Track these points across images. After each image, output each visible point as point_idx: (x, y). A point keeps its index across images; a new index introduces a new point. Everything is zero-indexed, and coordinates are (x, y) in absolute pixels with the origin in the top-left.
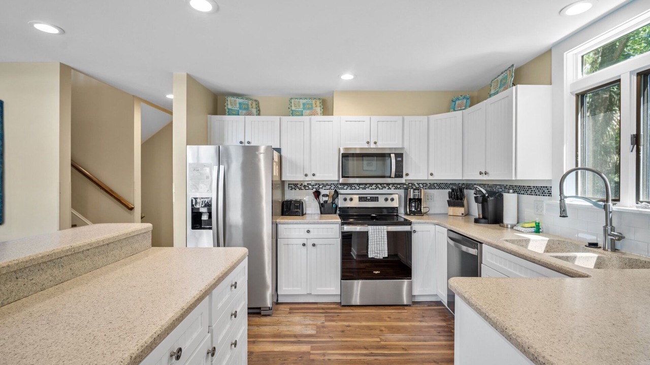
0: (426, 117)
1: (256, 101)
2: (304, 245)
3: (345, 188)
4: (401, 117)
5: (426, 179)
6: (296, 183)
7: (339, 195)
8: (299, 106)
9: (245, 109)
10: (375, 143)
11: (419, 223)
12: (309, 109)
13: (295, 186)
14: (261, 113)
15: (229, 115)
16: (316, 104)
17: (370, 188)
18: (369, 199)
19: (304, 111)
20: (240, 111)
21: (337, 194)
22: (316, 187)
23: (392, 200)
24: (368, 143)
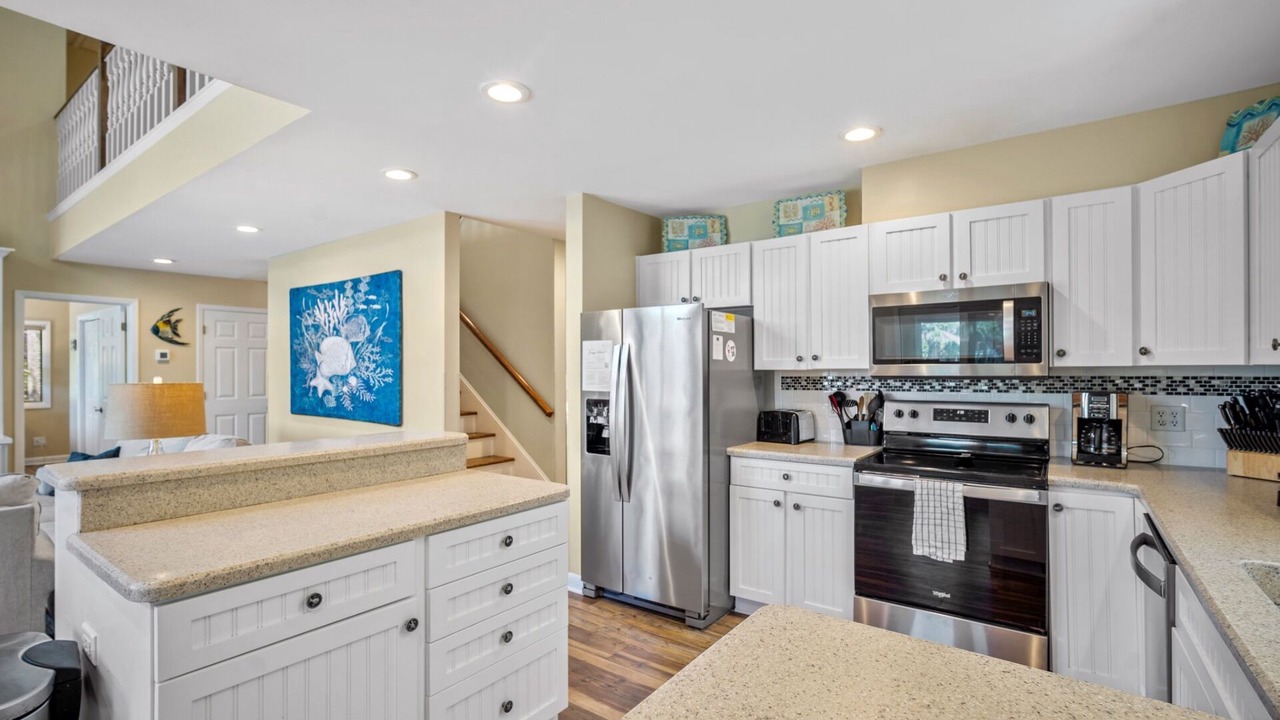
0: (1127, 190)
1: (720, 217)
2: (777, 504)
3: (906, 387)
4: (1040, 202)
5: (1131, 364)
6: (797, 375)
7: (886, 404)
8: (795, 214)
9: (700, 236)
10: (963, 277)
11: (1073, 486)
12: (816, 216)
13: (793, 382)
14: (732, 238)
15: (669, 251)
16: (831, 204)
17: (972, 387)
18: (960, 416)
19: (804, 225)
20: (690, 241)
21: (880, 400)
22: (839, 383)
23: (1030, 419)
24: (943, 278)
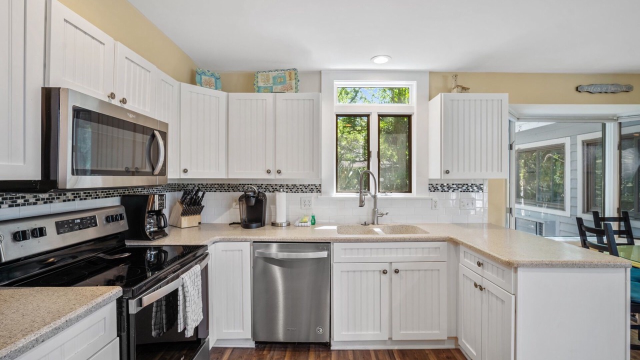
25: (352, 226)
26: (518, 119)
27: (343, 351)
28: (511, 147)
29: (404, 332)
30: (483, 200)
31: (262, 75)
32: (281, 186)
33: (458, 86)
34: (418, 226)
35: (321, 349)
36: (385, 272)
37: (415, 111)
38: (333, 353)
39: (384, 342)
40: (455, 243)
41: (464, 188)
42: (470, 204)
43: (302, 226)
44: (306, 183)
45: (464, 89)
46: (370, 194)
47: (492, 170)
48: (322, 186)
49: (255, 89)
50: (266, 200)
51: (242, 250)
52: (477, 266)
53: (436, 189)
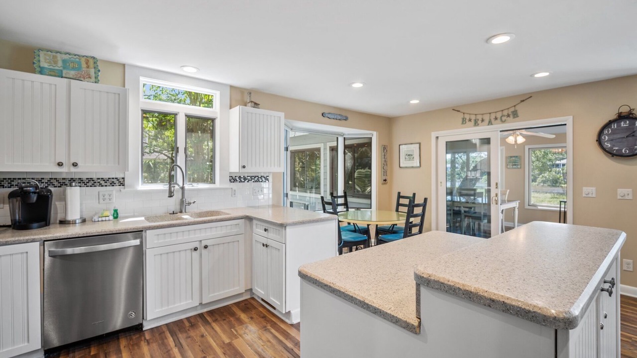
25: (160, 216)
26: (292, 129)
27: (157, 327)
28: (287, 149)
29: (213, 295)
30: (269, 188)
31: (45, 54)
32: (72, 180)
33: (252, 102)
34: (221, 211)
35: (132, 334)
36: (196, 249)
37: (219, 116)
38: (145, 332)
39: (195, 308)
40: (249, 219)
41: (256, 179)
42: (260, 191)
43: (102, 221)
44: (106, 177)
45: (256, 105)
46: (178, 185)
47: (274, 166)
48: (125, 179)
49: (35, 69)
50: (52, 196)
51: (27, 252)
52: (264, 232)
53: (235, 180)
